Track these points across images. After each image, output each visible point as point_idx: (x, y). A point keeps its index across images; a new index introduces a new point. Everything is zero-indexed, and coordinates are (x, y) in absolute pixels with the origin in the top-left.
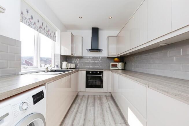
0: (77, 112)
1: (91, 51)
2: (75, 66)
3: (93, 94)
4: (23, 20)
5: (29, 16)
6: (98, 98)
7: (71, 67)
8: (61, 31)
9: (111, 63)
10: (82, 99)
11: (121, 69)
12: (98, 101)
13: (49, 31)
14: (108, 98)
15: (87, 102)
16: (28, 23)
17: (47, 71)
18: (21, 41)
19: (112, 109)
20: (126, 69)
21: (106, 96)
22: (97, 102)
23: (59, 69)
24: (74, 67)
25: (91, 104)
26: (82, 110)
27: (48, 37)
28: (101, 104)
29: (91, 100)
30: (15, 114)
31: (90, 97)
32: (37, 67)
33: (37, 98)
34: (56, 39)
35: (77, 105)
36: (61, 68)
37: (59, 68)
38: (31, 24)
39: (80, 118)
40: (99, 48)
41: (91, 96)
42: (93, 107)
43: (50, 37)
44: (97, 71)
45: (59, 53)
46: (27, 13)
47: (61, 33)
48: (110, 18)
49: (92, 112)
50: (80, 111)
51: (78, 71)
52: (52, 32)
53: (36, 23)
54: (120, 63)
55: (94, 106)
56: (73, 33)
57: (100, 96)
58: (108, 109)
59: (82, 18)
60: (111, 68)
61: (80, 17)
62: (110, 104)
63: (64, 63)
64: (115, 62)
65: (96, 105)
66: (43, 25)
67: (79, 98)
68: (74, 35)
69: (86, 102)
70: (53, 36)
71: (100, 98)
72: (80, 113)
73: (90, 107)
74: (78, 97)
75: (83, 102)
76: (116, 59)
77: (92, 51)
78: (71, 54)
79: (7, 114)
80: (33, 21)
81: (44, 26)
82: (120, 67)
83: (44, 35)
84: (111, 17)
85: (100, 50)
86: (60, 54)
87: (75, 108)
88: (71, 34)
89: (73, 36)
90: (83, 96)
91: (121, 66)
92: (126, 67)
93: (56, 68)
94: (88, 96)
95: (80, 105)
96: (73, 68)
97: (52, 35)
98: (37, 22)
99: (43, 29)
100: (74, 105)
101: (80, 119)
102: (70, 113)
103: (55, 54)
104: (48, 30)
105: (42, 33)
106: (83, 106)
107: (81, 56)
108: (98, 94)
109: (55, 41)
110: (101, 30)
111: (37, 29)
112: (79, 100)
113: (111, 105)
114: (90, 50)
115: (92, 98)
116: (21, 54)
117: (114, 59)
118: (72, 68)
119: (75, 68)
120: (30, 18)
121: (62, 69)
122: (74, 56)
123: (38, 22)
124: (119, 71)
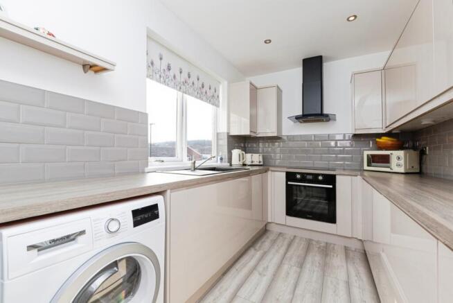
0: (255, 268)
1: (301, 120)
2: (261, 160)
3: (307, 235)
4: (154, 75)
5: (164, 66)
6: (319, 248)
7: (252, 162)
8: (229, 83)
9: (366, 153)
10: (274, 242)
11: (402, 170)
12: (318, 258)
13: (203, 87)
14: (351, 254)
15: (285, 253)
16: (162, 79)
17: (195, 169)
18: (147, 112)
19: (356, 292)
20: (424, 170)
21: (346, 249)
22: (315, 258)
23: (226, 165)
24: (260, 162)
25: (294, 259)
26: (267, 267)
27: (202, 100)
28: (325, 267)
29: (297, 249)
30: (96, 234)
31: (297, 241)
32: (182, 161)
33: (142, 216)
34: (219, 102)
35: (258, 254)
36: (229, 164)
37: (225, 162)
38: (167, 80)
39: (257, 285)
40: (325, 112)
41: (301, 238)
42: (298, 270)
43: (204, 98)
44: (319, 175)
45: (226, 131)
46: (159, 61)
47: (229, 86)
48: (352, 18)
49: (292, 280)
50: (260, 268)
51: (266, 171)
52: (210, 89)
53: (177, 77)
54: (401, 153)
55: (301, 265)
56: (253, 82)
57: (327, 243)
58: (342, 288)
59: (270, 41)
60: (366, 167)
61: (265, 42)
62: (353, 273)
63: (236, 153)
64: (380, 149)
65: (308, 266)
66: (189, 77)
67: (268, 238)
68: (258, 86)
69: (282, 251)
70: (213, 96)
71: (326, 250)
72: (260, 274)
73: (290, 268)
74: (268, 234)
75: (273, 251)
76: (384, 140)
77: (305, 122)
78: (251, 132)
79: (83, 233)
80: (171, 73)
81: (193, 78)
82: (399, 165)
83: (193, 96)
84: (355, 17)
85: (327, 116)
86: (228, 133)
87: (252, 258)
88: (249, 85)
89: (257, 88)
90: (280, 234)
91: (402, 162)
92: (424, 167)
93: (218, 164)
94: (292, 238)
95: (265, 254)
96: (258, 164)
97: (210, 93)
98: (179, 74)
99: (191, 84)
100: (252, 252)
101: (256, 288)
102: (238, 266)
103: (218, 134)
104: (201, 86)
105: (189, 94)
106: (273, 259)
107: (275, 135)
108: (324, 239)
109: (218, 106)
110: (331, 59)
111: (178, 88)
112: (266, 243)
113: (354, 278)
114: (297, 118)
115: (302, 245)
116: (147, 135)
117: (378, 140)
118: (254, 164)
119: (262, 163)
120: (166, 68)
121: (231, 165)
122: (258, 136)
123: (181, 72)
124: (395, 177)
